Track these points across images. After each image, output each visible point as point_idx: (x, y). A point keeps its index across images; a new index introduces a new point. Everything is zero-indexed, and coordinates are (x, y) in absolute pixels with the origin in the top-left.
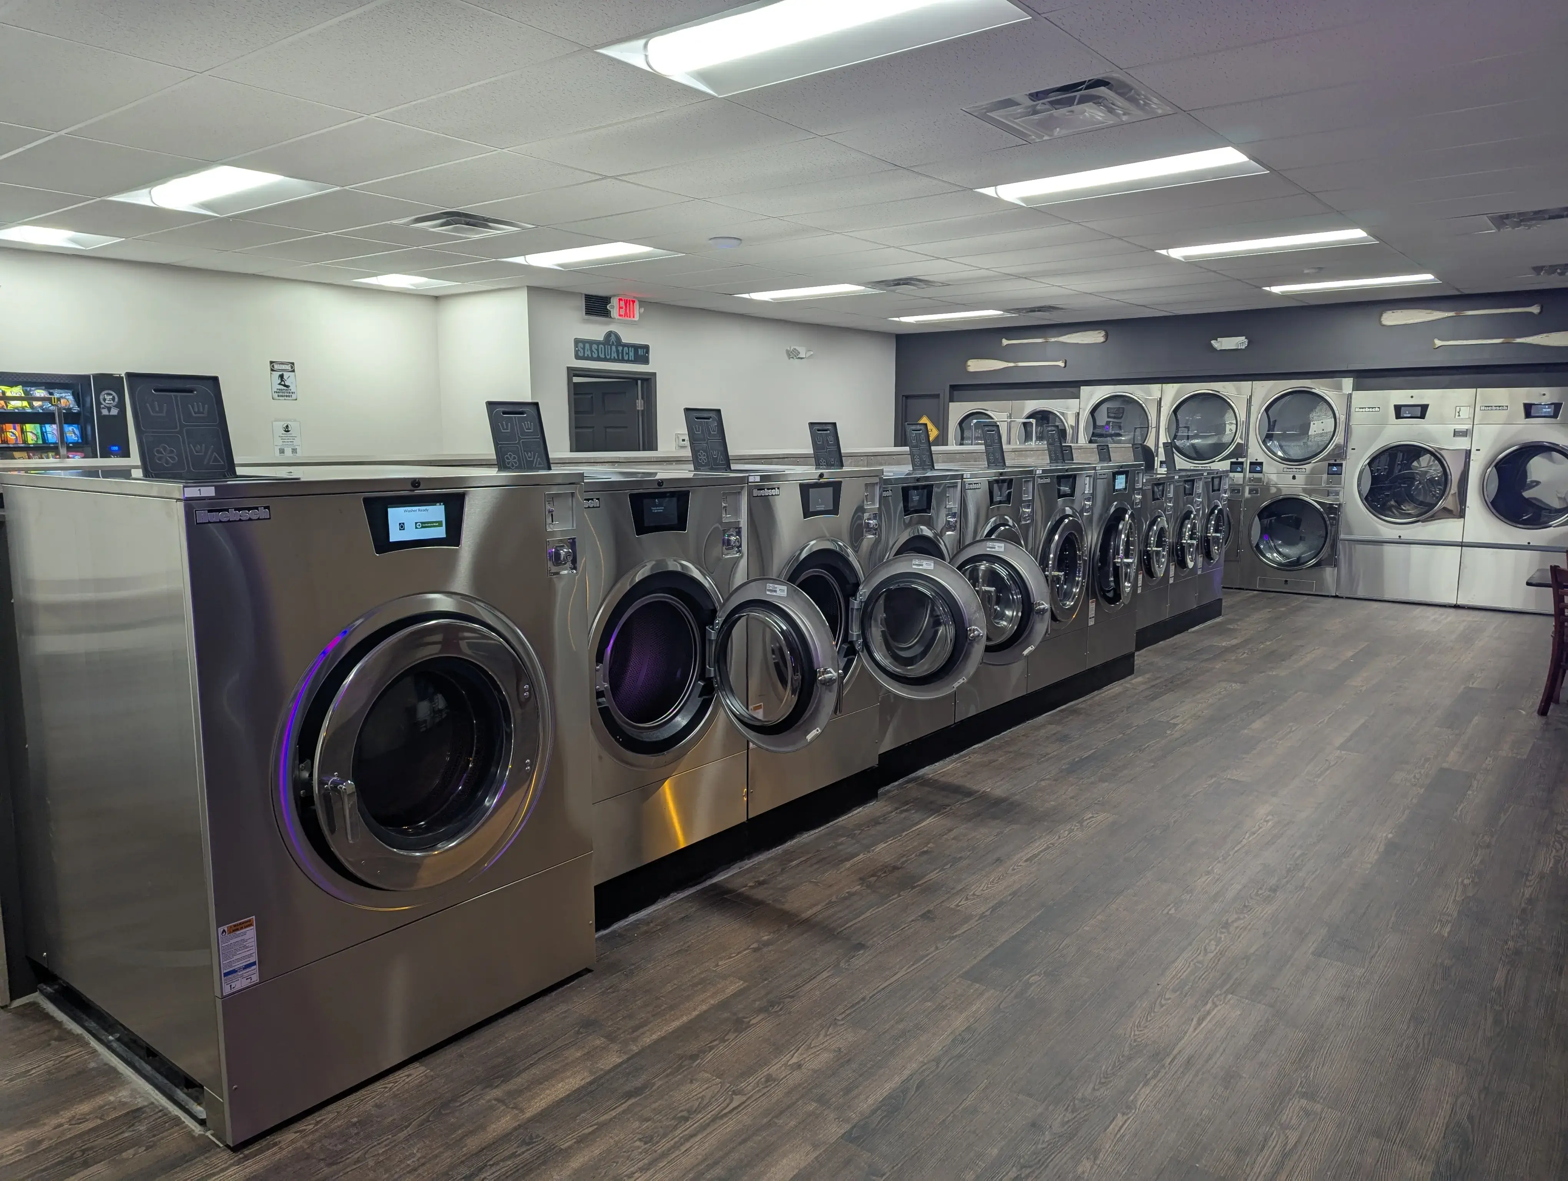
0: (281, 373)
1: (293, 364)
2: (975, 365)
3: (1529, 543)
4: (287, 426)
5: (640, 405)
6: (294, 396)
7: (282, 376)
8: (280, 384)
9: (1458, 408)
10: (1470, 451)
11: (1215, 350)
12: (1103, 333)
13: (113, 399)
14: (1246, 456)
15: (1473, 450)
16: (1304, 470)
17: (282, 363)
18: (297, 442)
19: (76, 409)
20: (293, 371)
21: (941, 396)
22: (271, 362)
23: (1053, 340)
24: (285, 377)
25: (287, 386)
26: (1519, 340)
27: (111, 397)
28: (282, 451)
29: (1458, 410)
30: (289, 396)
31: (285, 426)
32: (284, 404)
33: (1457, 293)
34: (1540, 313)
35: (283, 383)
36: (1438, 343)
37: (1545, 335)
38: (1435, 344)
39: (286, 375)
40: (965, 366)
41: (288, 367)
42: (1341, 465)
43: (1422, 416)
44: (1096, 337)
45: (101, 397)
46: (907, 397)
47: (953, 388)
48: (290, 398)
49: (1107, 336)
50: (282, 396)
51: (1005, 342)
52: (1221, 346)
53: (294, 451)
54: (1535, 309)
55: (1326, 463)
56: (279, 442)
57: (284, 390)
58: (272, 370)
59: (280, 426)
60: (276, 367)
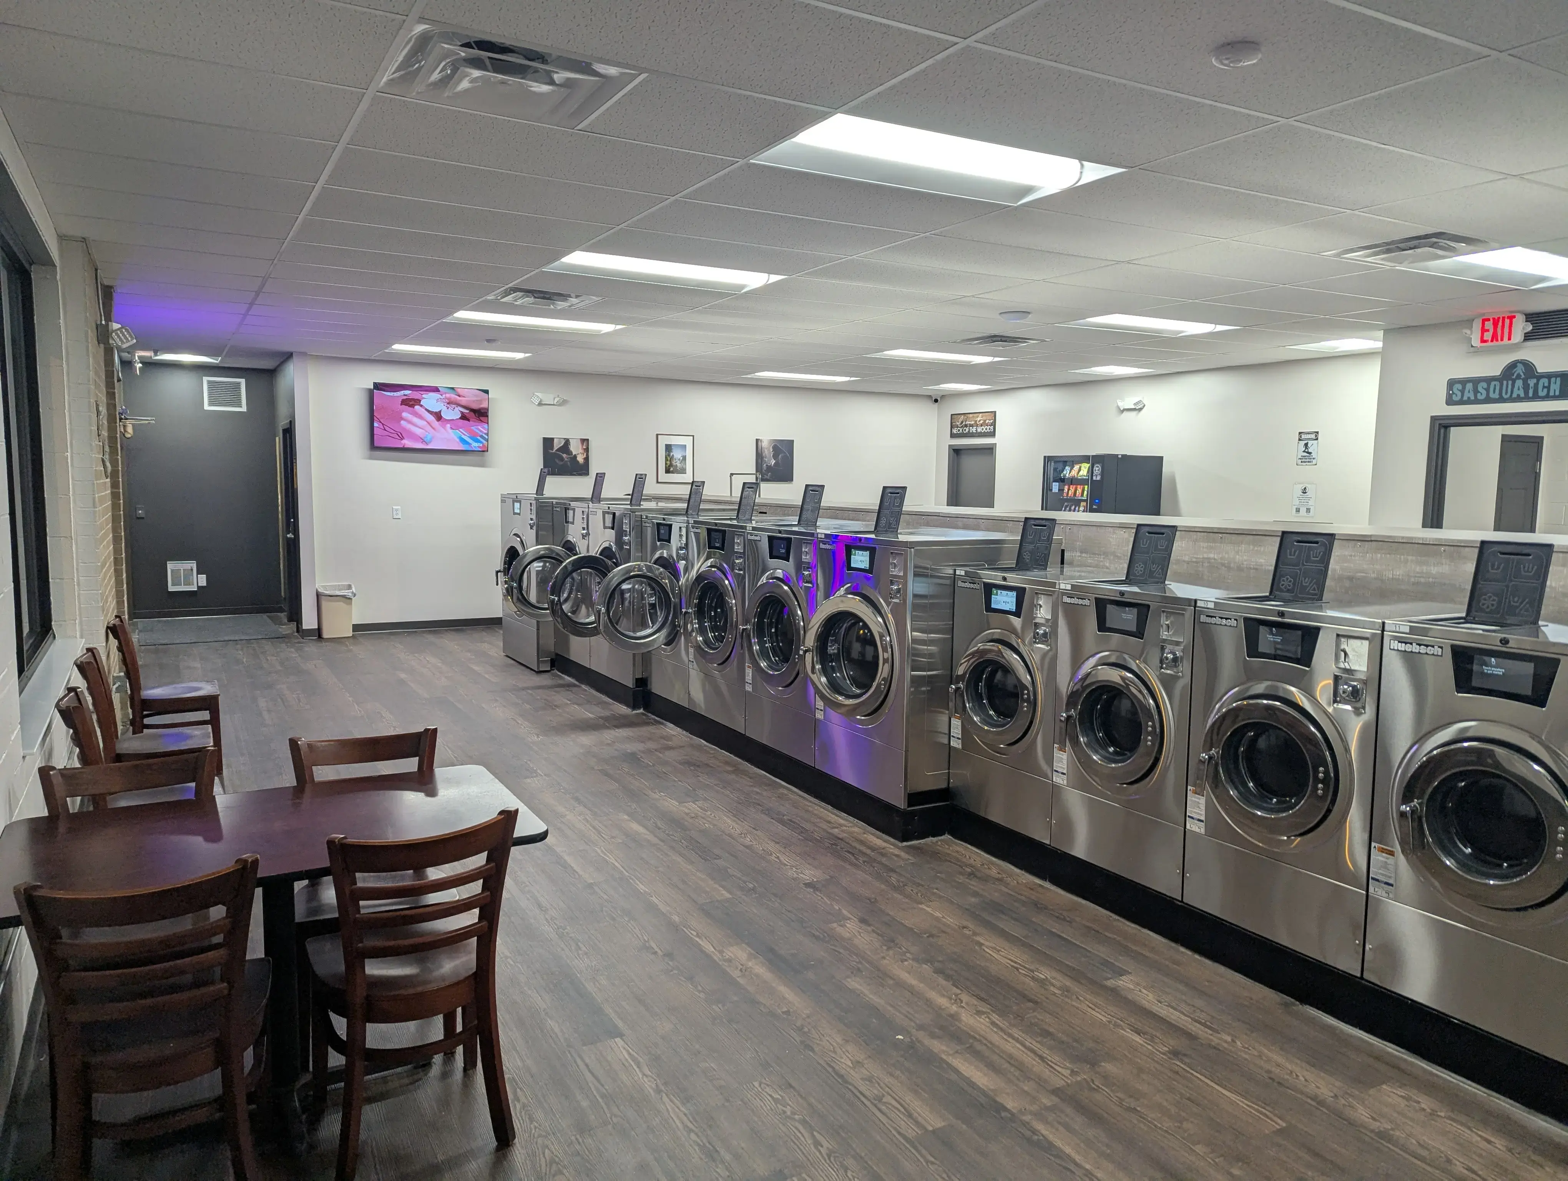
0: (1306, 442)
1: (1317, 433)
4: (1305, 488)
6: (1314, 462)
7: (1306, 445)
8: (1304, 452)
17: (1309, 433)
18: (1311, 503)
20: (1317, 439)
22: (1300, 433)
24: (1309, 445)
25: (1310, 453)
28: (1298, 510)
30: (1310, 462)
31: (1303, 488)
32: (1307, 468)
35: (1307, 451)
39: (1310, 443)
41: (1313, 436)
50: (1305, 462)
53: (1308, 510)
56: (1297, 502)
57: (1307, 456)
58: (1299, 440)
59: (1300, 488)
60: (1303, 436)
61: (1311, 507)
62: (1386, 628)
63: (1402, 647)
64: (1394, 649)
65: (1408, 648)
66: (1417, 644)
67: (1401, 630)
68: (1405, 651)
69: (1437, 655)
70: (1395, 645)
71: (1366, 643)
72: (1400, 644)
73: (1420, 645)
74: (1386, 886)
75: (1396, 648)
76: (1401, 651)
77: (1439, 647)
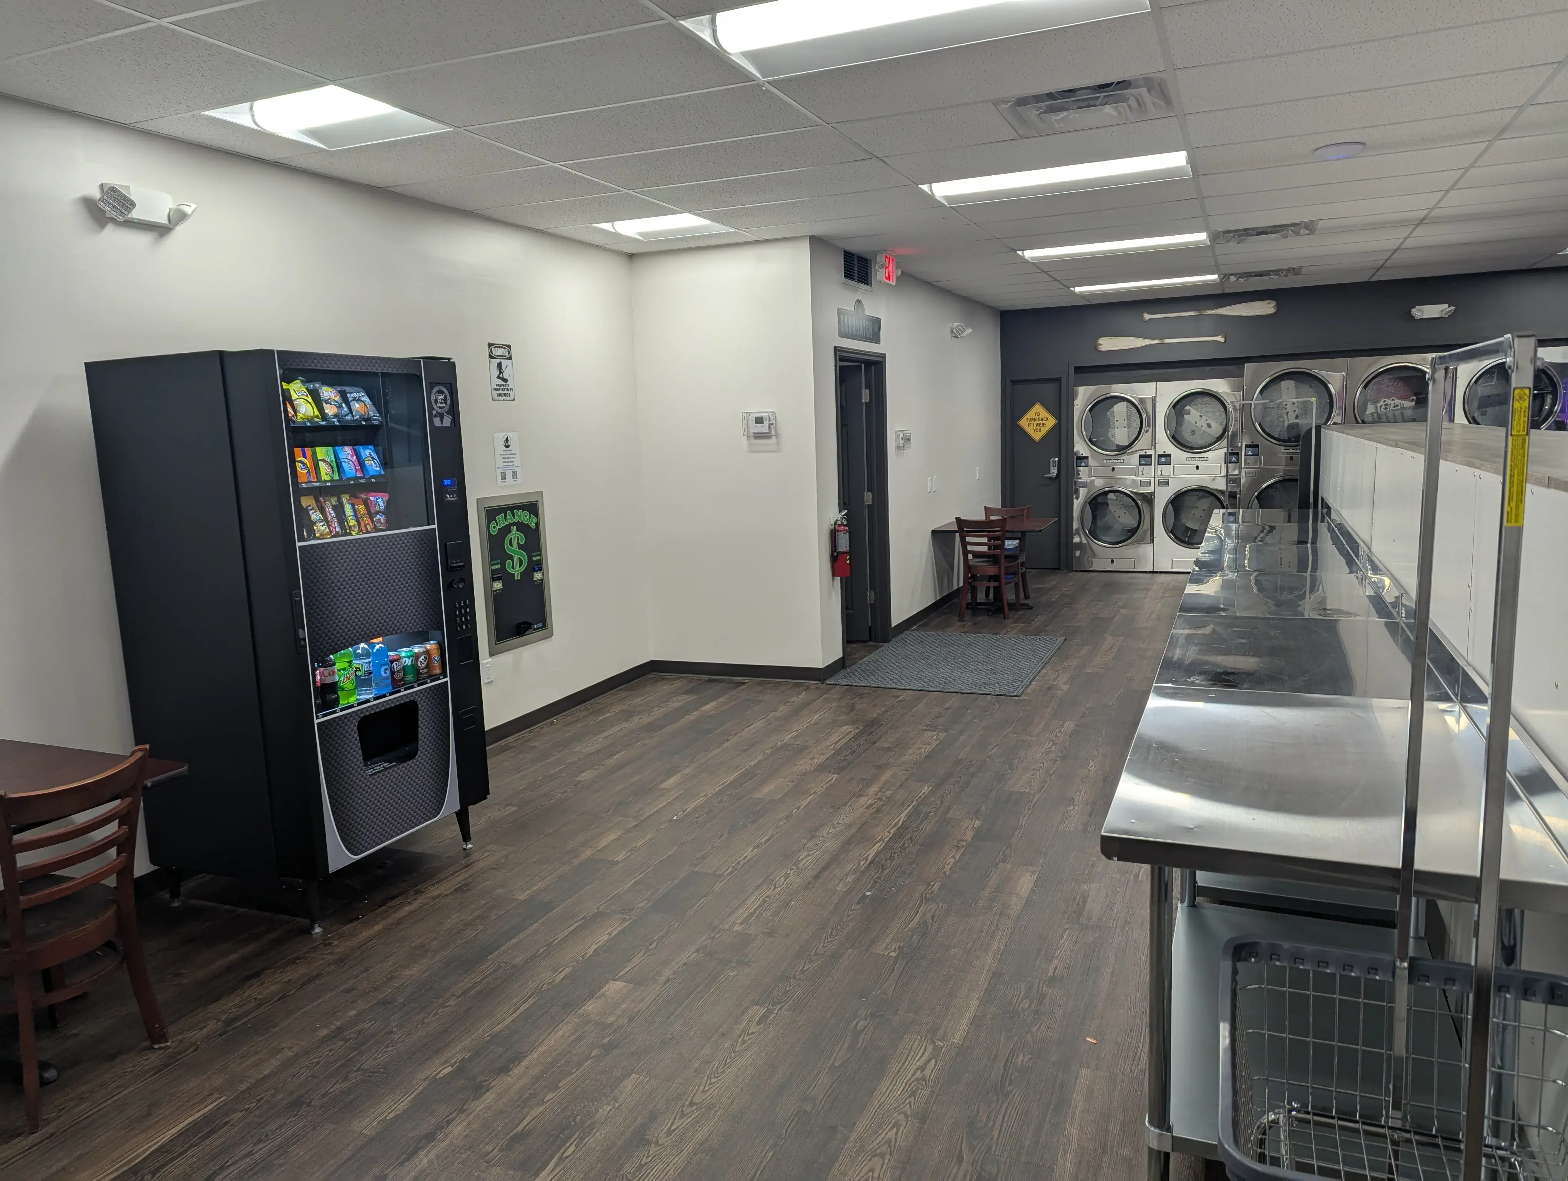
0: (498, 361)
1: (509, 346)
2: (1107, 344)
4: (507, 439)
5: (866, 396)
6: (511, 395)
7: (499, 365)
8: (498, 377)
13: (445, 400)
17: (500, 346)
18: (517, 462)
19: (376, 418)
20: (510, 358)
22: (490, 345)
23: (1209, 312)
24: (503, 367)
25: (505, 380)
27: (442, 397)
28: (504, 477)
30: (507, 395)
31: (505, 439)
32: (502, 405)
35: (501, 376)
39: (505, 363)
40: (1096, 345)
41: (505, 352)
44: (1265, 308)
45: (433, 398)
47: (1079, 370)
48: (506, 398)
49: (1278, 307)
50: (500, 394)
52: (1422, 314)
53: (515, 474)
56: (500, 463)
57: (503, 386)
58: (491, 357)
59: (500, 438)
60: (496, 352)
61: (517, 469)
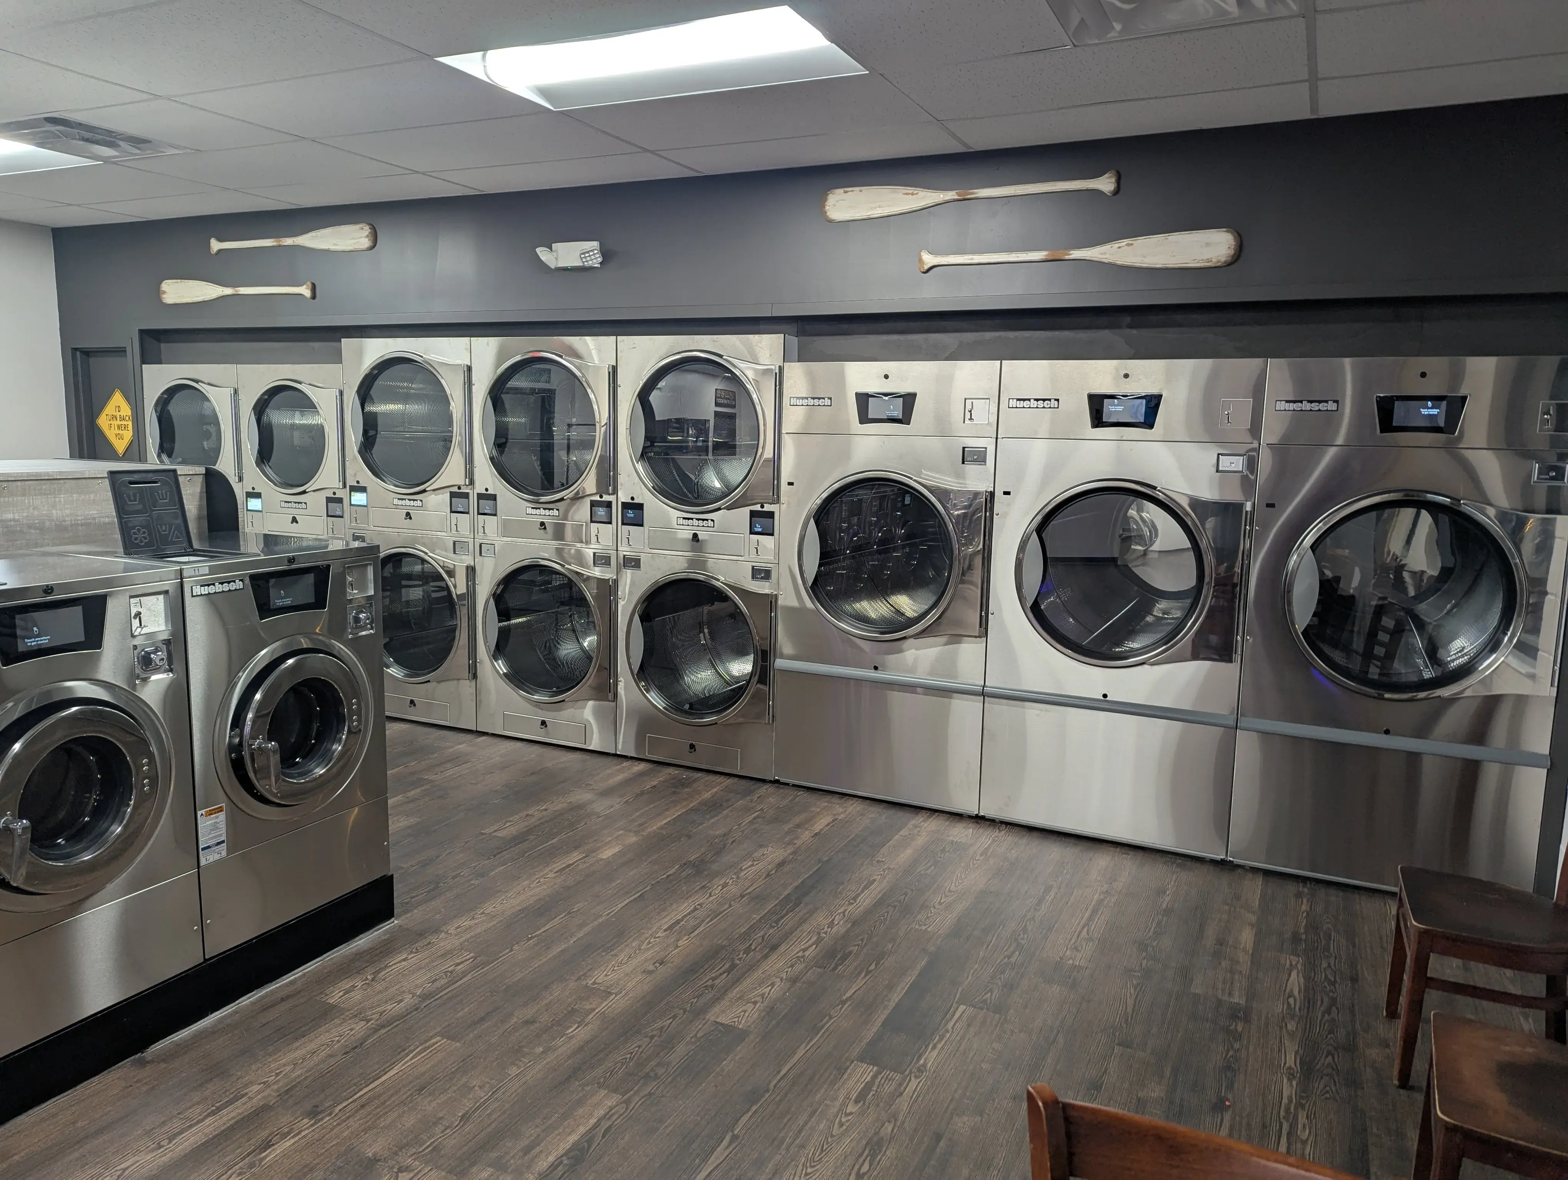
3: (1105, 696)
9: (968, 402)
10: (992, 494)
11: (543, 267)
12: (367, 230)
14: (615, 492)
15: (999, 494)
16: (710, 523)
21: (129, 350)
26: (1076, 254)
29: (968, 407)
33: (961, 149)
34: (1116, 192)
36: (929, 260)
37: (1126, 241)
38: (921, 261)
42: (771, 515)
43: (905, 419)
46: (87, 353)
51: (216, 245)
54: (1105, 184)
55: (746, 511)
62: (185, 574)
63: (205, 590)
64: (197, 596)
65: (212, 590)
66: (220, 583)
67: (201, 573)
68: (209, 594)
69: (240, 589)
70: (198, 590)
71: (161, 597)
72: (202, 588)
73: (222, 583)
74: (219, 846)
75: (199, 594)
76: (205, 595)
77: (240, 580)
